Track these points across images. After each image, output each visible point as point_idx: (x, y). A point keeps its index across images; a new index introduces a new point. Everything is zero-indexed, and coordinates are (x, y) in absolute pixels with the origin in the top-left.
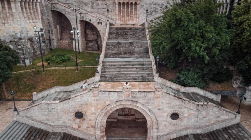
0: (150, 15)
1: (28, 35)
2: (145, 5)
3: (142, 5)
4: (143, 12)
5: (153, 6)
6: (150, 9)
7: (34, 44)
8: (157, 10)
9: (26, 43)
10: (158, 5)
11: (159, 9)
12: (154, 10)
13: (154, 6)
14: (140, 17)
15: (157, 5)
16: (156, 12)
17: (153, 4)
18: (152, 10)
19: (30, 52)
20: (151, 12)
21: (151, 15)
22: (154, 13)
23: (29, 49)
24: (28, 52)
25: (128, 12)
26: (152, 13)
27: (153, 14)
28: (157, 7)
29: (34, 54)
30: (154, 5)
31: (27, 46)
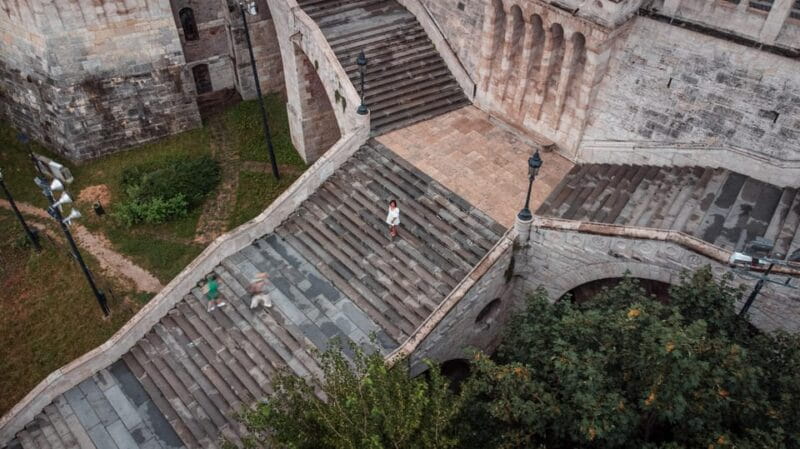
0: (667, 132)
1: (82, 68)
2: (654, 60)
3: (638, 52)
4: (624, 99)
5: (708, 86)
6: (681, 97)
7: (114, 101)
8: (728, 124)
9: (66, 100)
10: (758, 89)
11: (751, 117)
12: (705, 115)
13: (720, 89)
14: (597, 124)
15: (747, 90)
16: (715, 130)
17: (713, 75)
18: (695, 107)
19: (86, 131)
20: (679, 115)
21: (675, 135)
22: (697, 134)
23: (81, 119)
24: (76, 132)
25: (534, 71)
26: (683, 127)
27: (686, 138)
28: (739, 104)
29: (106, 138)
30: (721, 79)
31: (72, 110)
